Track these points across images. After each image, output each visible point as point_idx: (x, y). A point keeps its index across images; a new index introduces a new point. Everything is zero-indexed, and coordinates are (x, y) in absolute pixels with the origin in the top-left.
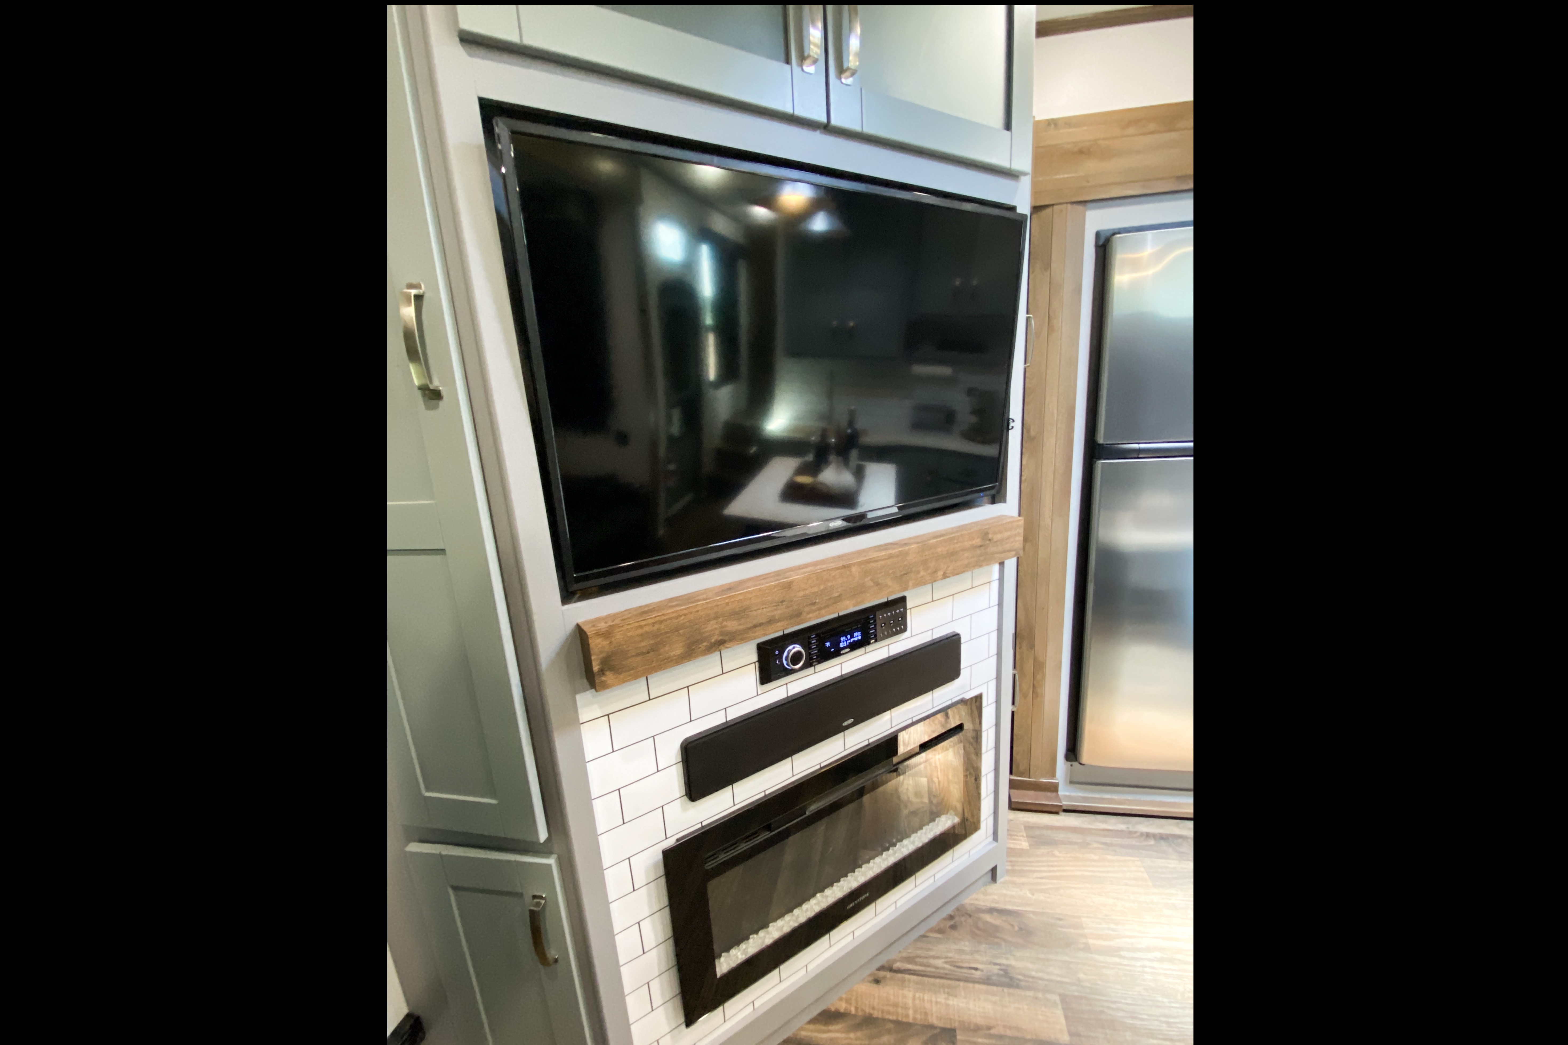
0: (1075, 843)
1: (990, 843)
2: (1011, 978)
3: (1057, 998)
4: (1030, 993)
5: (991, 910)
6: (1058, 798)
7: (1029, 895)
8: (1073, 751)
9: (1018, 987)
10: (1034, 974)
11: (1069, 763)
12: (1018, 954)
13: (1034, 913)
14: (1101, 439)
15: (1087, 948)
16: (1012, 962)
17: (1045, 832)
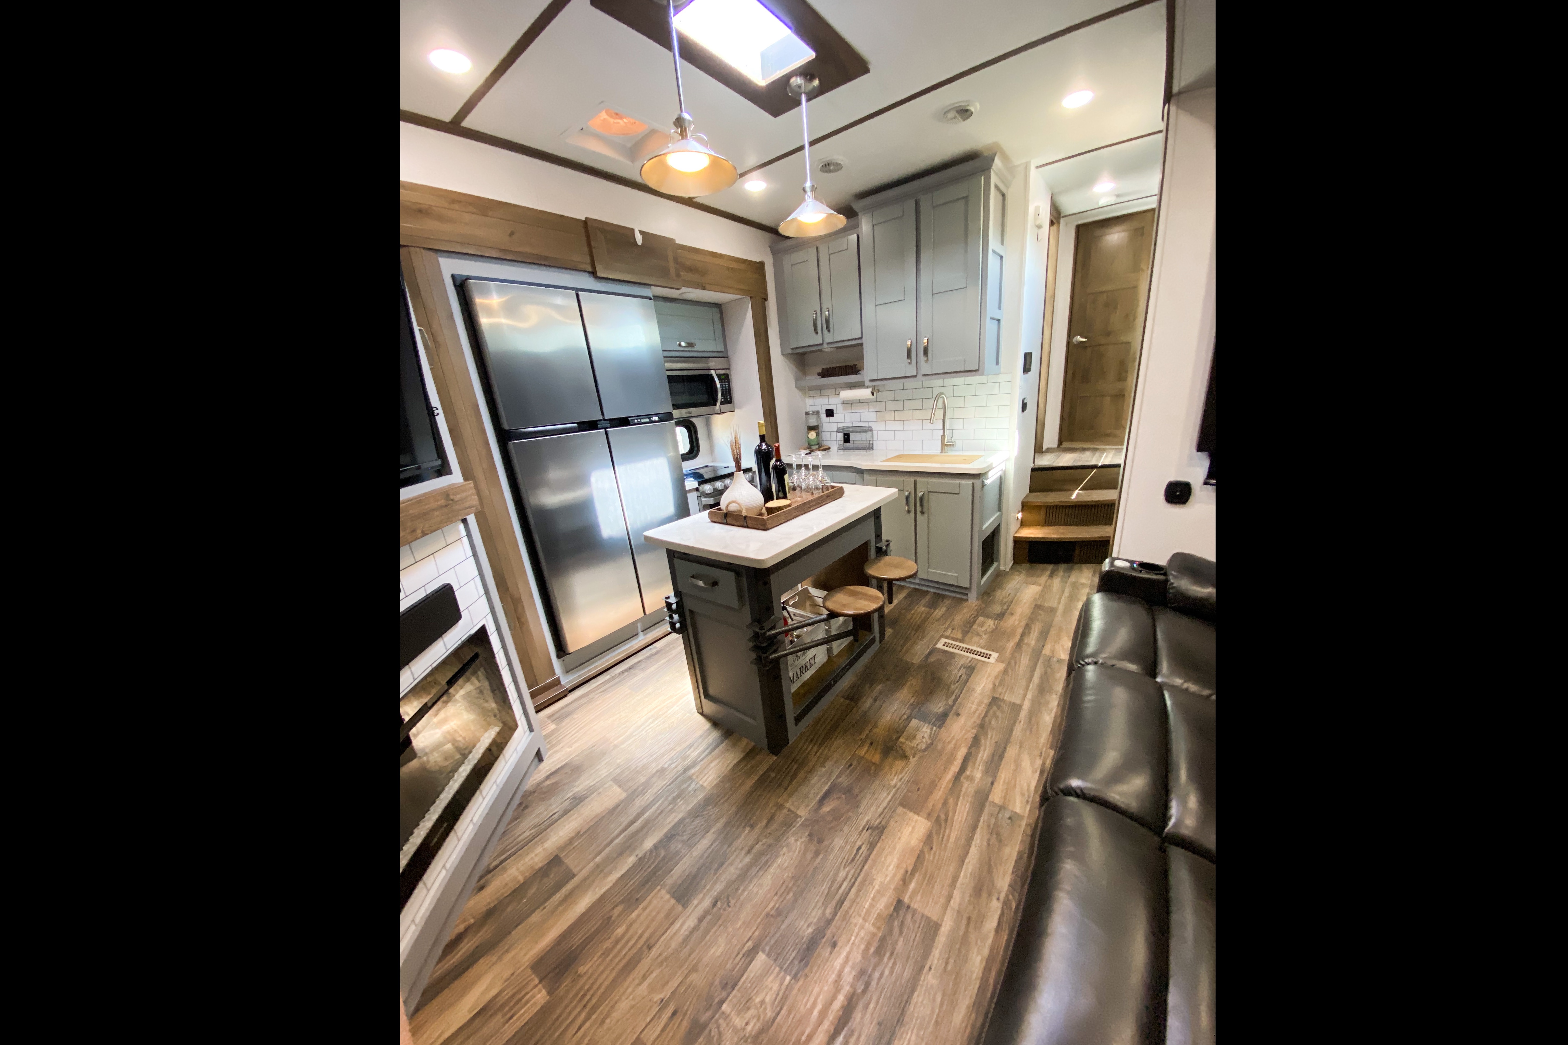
0: (585, 703)
1: (529, 735)
2: (580, 798)
3: (611, 783)
4: (595, 794)
5: (548, 778)
6: (563, 686)
7: (569, 750)
8: (561, 648)
9: (587, 797)
10: (592, 784)
11: (562, 659)
12: (577, 784)
13: (576, 756)
14: (506, 426)
15: (616, 747)
16: (577, 790)
17: (563, 711)
